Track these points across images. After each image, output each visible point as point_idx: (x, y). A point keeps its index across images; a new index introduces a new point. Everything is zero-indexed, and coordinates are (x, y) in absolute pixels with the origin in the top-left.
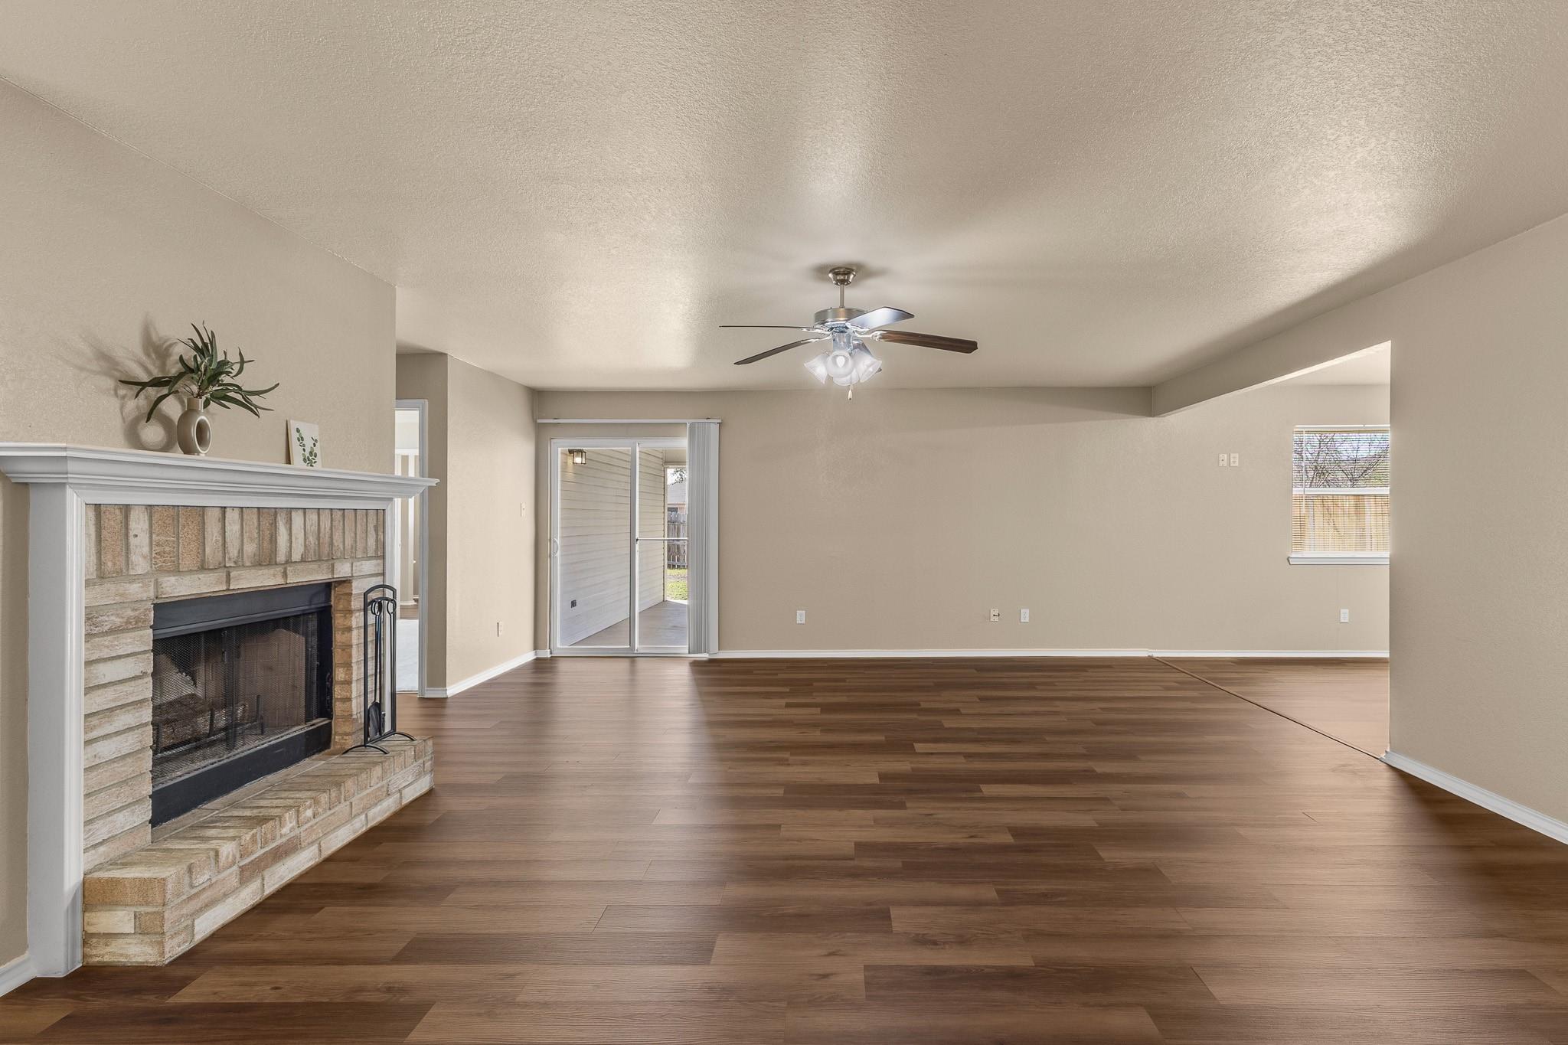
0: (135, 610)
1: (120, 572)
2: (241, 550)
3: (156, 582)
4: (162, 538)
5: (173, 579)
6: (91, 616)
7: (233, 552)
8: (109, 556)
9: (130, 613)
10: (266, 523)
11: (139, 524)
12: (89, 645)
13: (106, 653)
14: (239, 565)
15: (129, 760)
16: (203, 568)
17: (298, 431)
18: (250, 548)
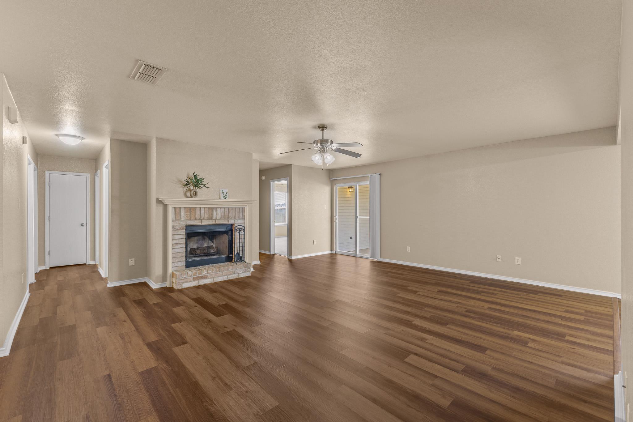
0: (182, 226)
1: (179, 219)
2: (204, 216)
3: (186, 221)
4: (187, 213)
5: (189, 221)
6: (174, 227)
7: (203, 216)
8: (177, 216)
9: (181, 227)
10: (210, 211)
11: (183, 211)
12: (173, 232)
13: (176, 234)
14: (204, 219)
15: (181, 253)
16: (196, 219)
17: (222, 191)
18: (207, 216)
